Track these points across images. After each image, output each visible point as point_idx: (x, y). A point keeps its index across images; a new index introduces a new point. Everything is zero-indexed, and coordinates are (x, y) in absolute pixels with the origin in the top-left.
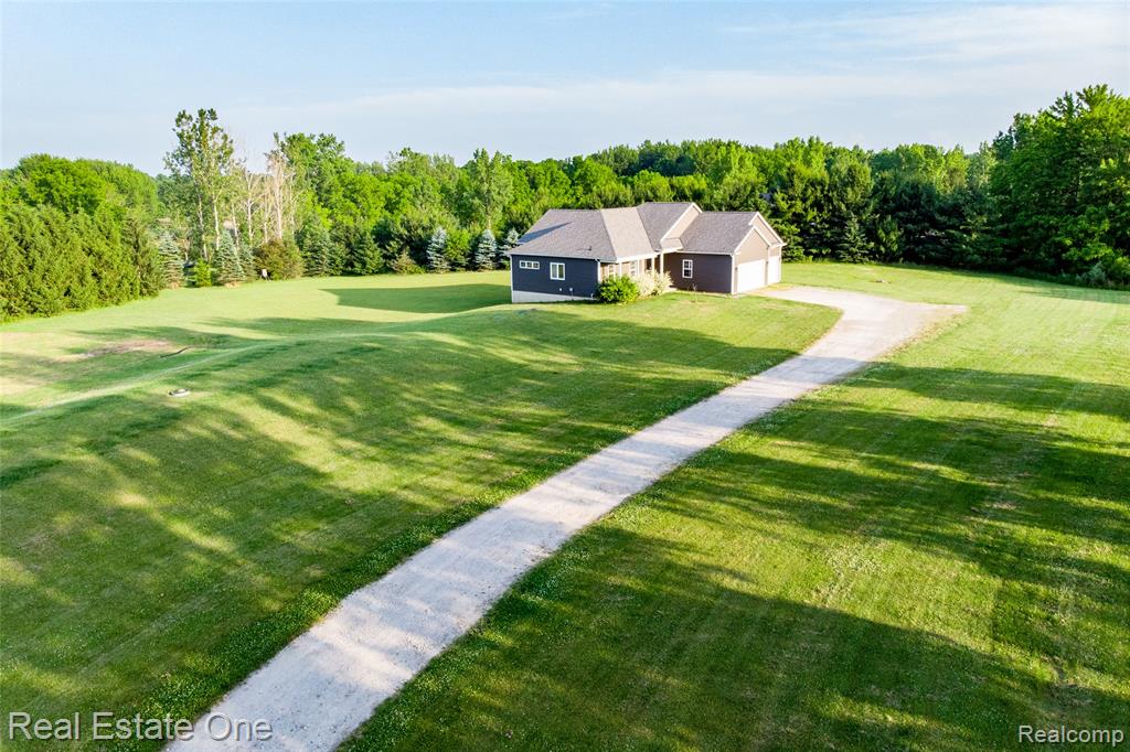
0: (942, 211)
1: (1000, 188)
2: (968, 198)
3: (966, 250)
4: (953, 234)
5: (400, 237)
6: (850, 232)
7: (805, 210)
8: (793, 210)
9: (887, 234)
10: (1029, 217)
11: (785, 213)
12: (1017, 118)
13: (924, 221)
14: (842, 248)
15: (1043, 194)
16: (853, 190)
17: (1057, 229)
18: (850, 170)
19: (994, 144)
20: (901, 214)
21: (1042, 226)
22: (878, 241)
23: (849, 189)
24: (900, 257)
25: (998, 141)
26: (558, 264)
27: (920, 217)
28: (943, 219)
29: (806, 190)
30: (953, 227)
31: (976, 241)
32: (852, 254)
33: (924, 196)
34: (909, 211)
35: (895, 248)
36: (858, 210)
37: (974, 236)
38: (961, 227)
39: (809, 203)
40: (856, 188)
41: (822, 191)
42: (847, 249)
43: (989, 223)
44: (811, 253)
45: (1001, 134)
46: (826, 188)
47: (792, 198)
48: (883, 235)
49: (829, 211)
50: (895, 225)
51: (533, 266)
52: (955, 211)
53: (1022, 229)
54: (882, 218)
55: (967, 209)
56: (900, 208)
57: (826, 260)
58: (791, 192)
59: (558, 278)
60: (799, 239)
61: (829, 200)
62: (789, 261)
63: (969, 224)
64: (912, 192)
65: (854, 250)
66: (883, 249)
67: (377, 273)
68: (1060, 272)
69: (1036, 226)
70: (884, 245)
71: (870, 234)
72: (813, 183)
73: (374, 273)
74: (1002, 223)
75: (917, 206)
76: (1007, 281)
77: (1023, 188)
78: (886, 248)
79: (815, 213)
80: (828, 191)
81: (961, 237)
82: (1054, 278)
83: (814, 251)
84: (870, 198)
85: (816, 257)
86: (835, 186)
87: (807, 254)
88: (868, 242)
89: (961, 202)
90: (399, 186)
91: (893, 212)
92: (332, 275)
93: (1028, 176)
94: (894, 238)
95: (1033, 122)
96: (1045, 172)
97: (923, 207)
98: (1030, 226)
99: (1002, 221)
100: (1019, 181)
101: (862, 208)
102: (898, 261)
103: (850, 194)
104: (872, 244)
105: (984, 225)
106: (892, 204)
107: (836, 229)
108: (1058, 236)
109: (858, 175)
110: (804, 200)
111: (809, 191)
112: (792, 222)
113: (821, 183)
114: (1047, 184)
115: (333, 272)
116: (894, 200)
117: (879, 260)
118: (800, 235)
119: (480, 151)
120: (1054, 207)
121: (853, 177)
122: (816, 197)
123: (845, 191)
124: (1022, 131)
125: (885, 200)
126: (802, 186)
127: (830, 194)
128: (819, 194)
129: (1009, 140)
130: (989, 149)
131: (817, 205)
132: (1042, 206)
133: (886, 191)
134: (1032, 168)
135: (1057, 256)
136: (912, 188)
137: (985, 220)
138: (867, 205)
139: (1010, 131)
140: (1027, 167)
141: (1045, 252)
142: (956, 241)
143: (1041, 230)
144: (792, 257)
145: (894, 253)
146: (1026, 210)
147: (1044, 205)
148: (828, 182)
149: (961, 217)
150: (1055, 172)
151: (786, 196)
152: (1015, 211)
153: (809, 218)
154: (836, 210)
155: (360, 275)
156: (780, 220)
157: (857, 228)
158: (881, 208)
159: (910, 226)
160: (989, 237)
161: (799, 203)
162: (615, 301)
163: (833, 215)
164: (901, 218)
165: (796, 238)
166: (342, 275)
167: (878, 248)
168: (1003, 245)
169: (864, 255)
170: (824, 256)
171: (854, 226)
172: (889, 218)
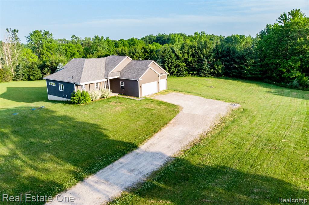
0: (238, 58)
1: (260, 49)
2: (248, 53)
3: (246, 73)
4: (242, 66)
5: (48, 66)
6: (204, 66)
7: (188, 57)
8: (184, 57)
9: (218, 66)
10: (269, 60)
11: (181, 58)
12: (267, 25)
13: (231, 61)
14: (201, 72)
15: (275, 51)
16: (206, 50)
17: (280, 65)
18: (205, 42)
19: (260, 34)
20: (223, 59)
21: (274, 63)
22: (214, 69)
23: (204, 49)
24: (223, 75)
25: (261, 33)
26: (61, 84)
27: (230, 60)
28: (238, 60)
29: (189, 49)
30: (242, 64)
31: (250, 69)
32: (205, 74)
33: (232, 52)
34: (226, 58)
35: (221, 71)
36: (207, 57)
37: (249, 67)
38: (245, 64)
39: (190, 54)
40: (207, 49)
41: (195, 50)
42: (203, 72)
43: (255, 63)
44: (190, 73)
45: (262, 31)
46: (196, 49)
47: (184, 53)
48: (216, 66)
49: (197, 57)
50: (220, 63)
51: (54, 84)
52: (242, 58)
53: (267, 65)
54: (216, 60)
55: (247, 57)
56: (223, 56)
57: (195, 76)
58: (183, 51)
59: (62, 90)
60: (186, 68)
61: (197, 53)
62: (182, 76)
63: (248, 63)
64: (227, 50)
65: (205, 72)
66: (216, 72)
67: (39, 79)
68: (281, 82)
69: (272, 64)
70: (217, 70)
71: (212, 66)
72: (191, 47)
73: (38, 80)
74: (260, 62)
75: (229, 56)
76: (261, 86)
77: (268, 49)
78: (217, 72)
79: (192, 58)
80: (197, 50)
81: (245, 68)
82: (279, 84)
83: (191, 72)
84: (212, 52)
85: (192, 75)
86: (200, 48)
87: (189, 73)
88: (211, 69)
89: (245, 54)
90: (67, 48)
91: (220, 58)
92: (24, 80)
93: (269, 44)
94: (220, 68)
95: (272, 27)
96: (276, 43)
97: (231, 56)
98: (270, 63)
99: (260, 61)
100: (266, 46)
101: (209, 56)
102: (222, 76)
103: (204, 51)
104: (212, 70)
105: (253, 63)
106: (220, 55)
107: (200, 64)
108: (280, 68)
109: (208, 44)
110: (188, 54)
111: (190, 50)
112: (183, 62)
113: (195, 47)
114: (277, 48)
115: (24, 79)
116: (221, 53)
117: (215, 76)
118: (186, 66)
119: (96, 36)
120: (279, 56)
121: (206, 45)
122: (193, 52)
123: (203, 50)
124: (269, 29)
125: (218, 53)
126: (187, 48)
127: (198, 51)
128: (193, 51)
129: (264, 33)
130: (258, 36)
131: (193, 55)
132: (274, 56)
133: (218, 50)
134: (271, 42)
135: (280, 75)
136: (227, 49)
137: (253, 61)
138: (211, 55)
139: (265, 30)
140: (269, 41)
141: (275, 74)
142: (243, 69)
143: (274, 65)
144: (183, 75)
145: (220, 73)
146: (269, 57)
147: (275, 56)
148: (197, 47)
149: (245, 60)
150: (280, 43)
151: (182, 52)
152: (265, 57)
153: (190, 60)
154: (199, 57)
155: (33, 80)
156: (179, 61)
157: (207, 64)
158: (216, 56)
159: (226, 63)
160: (255, 68)
161: (186, 55)
162: (79, 103)
163: (199, 59)
164: (223, 60)
165: (185, 67)
166: (27, 80)
167: (214, 71)
168: (260, 71)
169: (209, 74)
170: (195, 75)
171: (206, 63)
172: (219, 60)
